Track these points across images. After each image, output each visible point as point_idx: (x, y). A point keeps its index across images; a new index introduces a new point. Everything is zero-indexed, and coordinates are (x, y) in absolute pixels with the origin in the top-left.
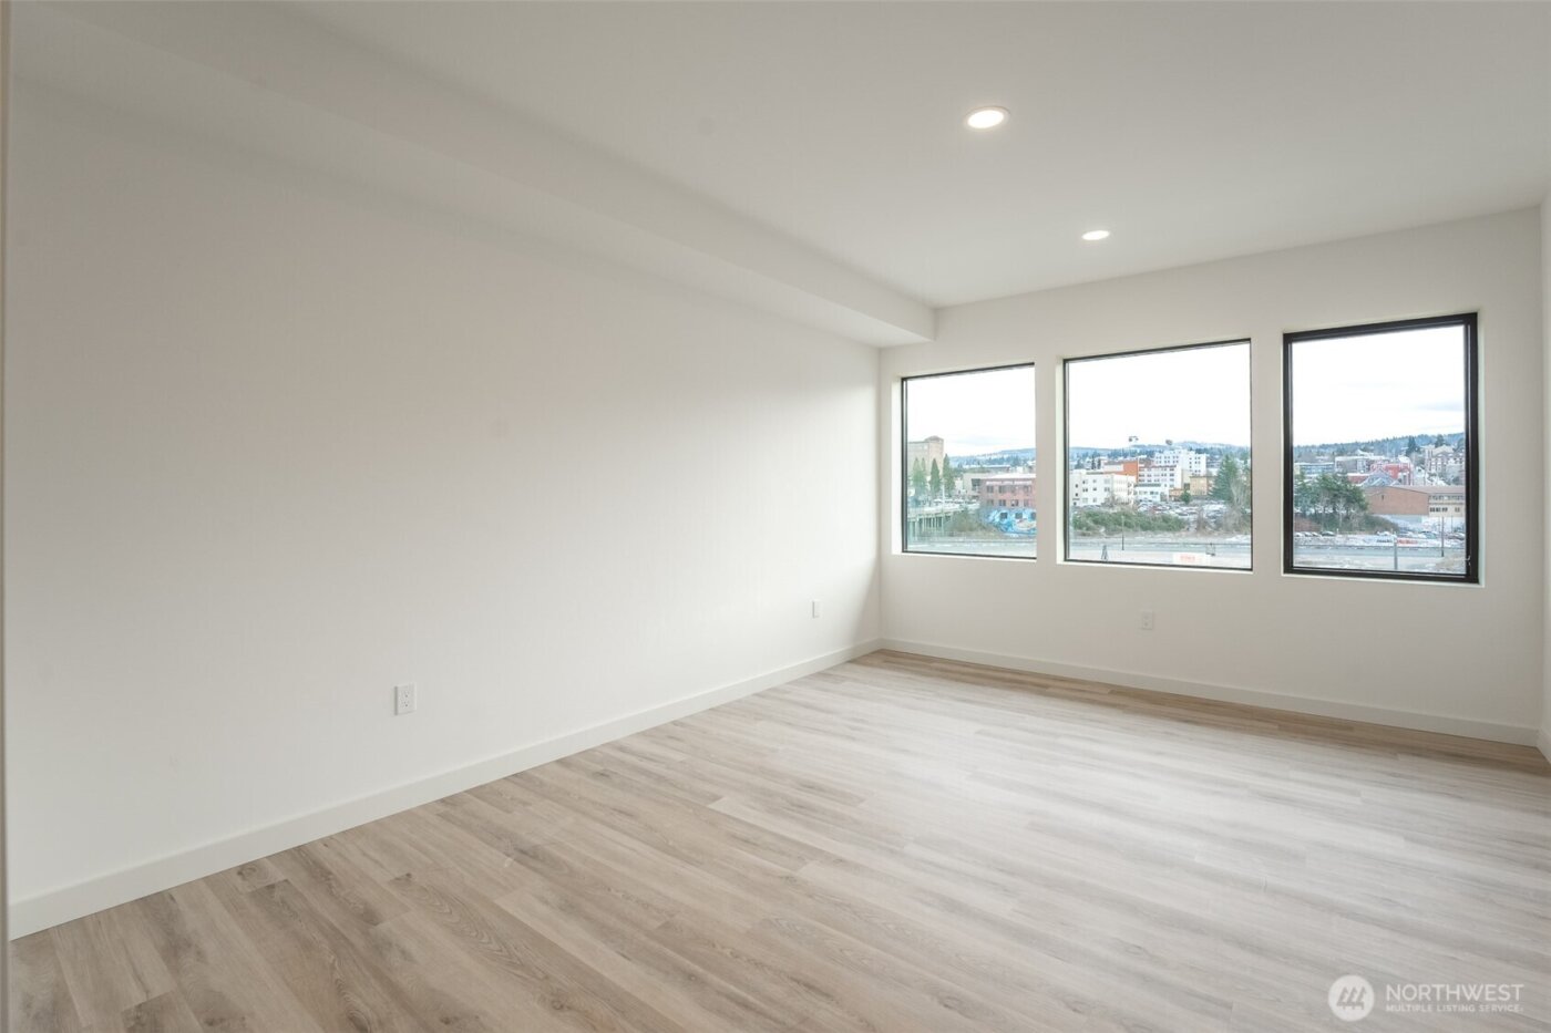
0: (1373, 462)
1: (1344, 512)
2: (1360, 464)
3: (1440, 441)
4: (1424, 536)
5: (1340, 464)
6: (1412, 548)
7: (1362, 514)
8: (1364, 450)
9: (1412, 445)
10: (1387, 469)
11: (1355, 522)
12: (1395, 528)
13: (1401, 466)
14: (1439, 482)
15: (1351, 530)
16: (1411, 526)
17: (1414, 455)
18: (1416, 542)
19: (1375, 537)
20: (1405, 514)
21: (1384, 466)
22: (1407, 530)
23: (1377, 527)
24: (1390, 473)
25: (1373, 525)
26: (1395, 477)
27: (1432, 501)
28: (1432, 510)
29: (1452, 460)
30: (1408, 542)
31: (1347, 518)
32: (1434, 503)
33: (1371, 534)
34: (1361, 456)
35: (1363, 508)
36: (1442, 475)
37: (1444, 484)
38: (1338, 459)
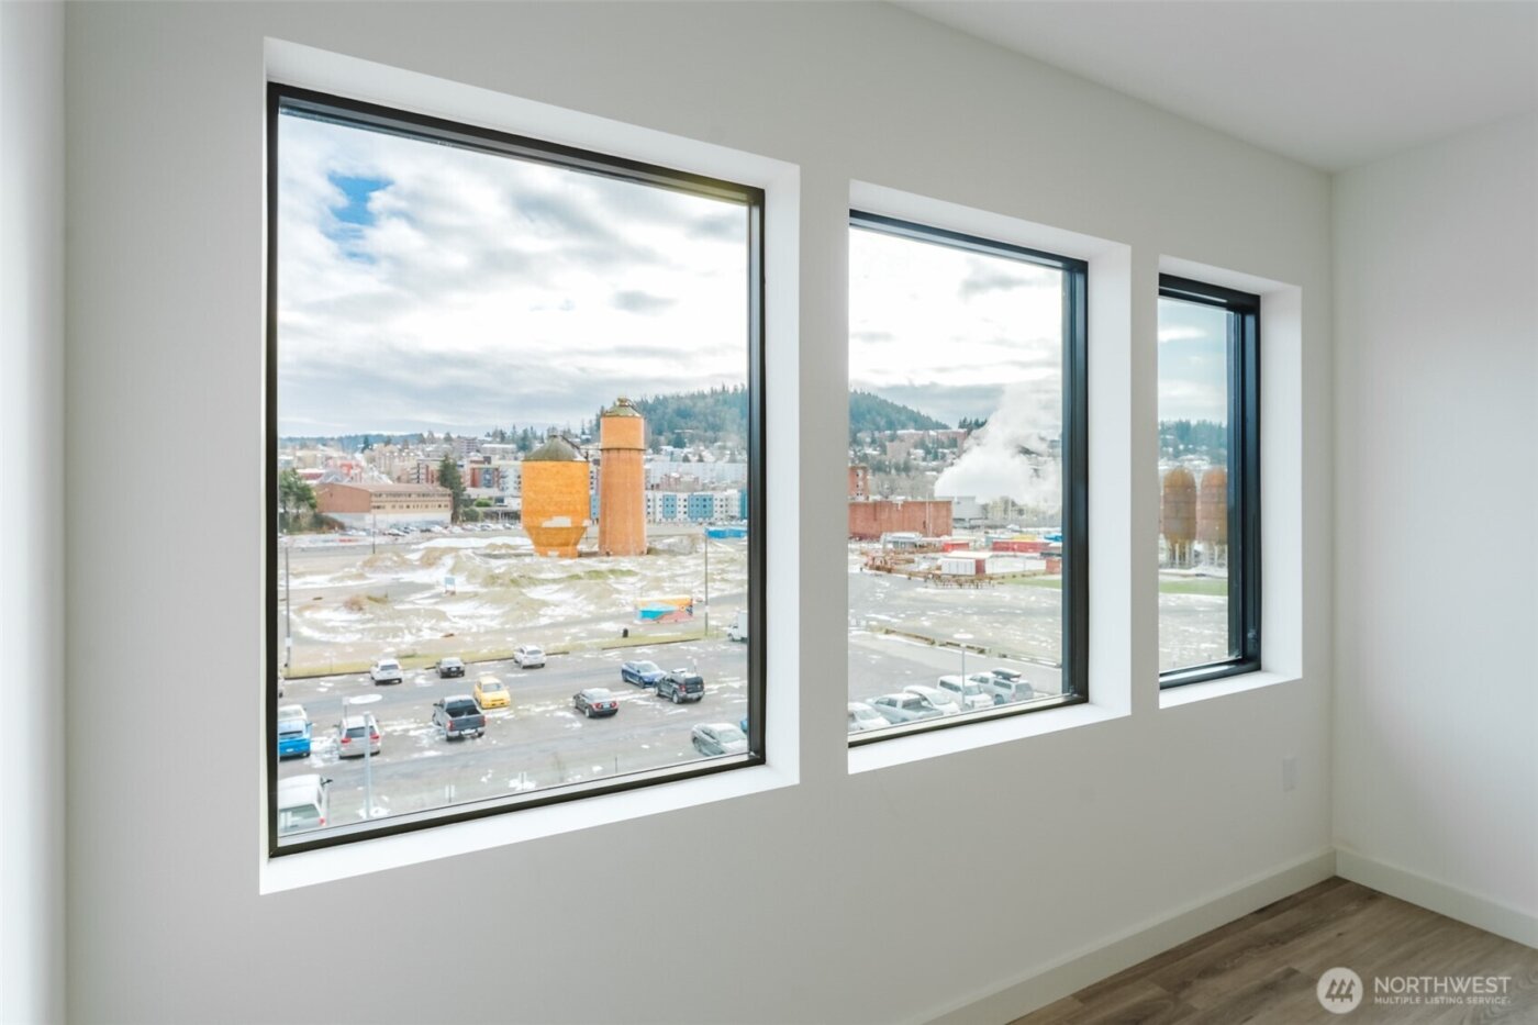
0: (331, 458)
1: (294, 511)
2: (319, 461)
3: (388, 441)
4: (364, 534)
5: (300, 459)
6: (351, 547)
7: (311, 513)
8: (324, 445)
9: (367, 442)
10: (342, 466)
11: (305, 522)
12: (342, 527)
13: (353, 463)
14: (386, 480)
15: (300, 530)
16: (355, 524)
17: (367, 451)
18: (356, 541)
19: (323, 536)
20: (350, 511)
21: (339, 463)
22: (352, 528)
23: (325, 527)
24: (345, 470)
25: (321, 524)
26: (348, 474)
27: (374, 499)
28: (374, 507)
29: (397, 460)
30: (350, 541)
31: (297, 517)
32: (375, 501)
33: (319, 533)
34: (321, 452)
35: (313, 506)
36: (389, 474)
37: (390, 482)
38: (299, 454)
